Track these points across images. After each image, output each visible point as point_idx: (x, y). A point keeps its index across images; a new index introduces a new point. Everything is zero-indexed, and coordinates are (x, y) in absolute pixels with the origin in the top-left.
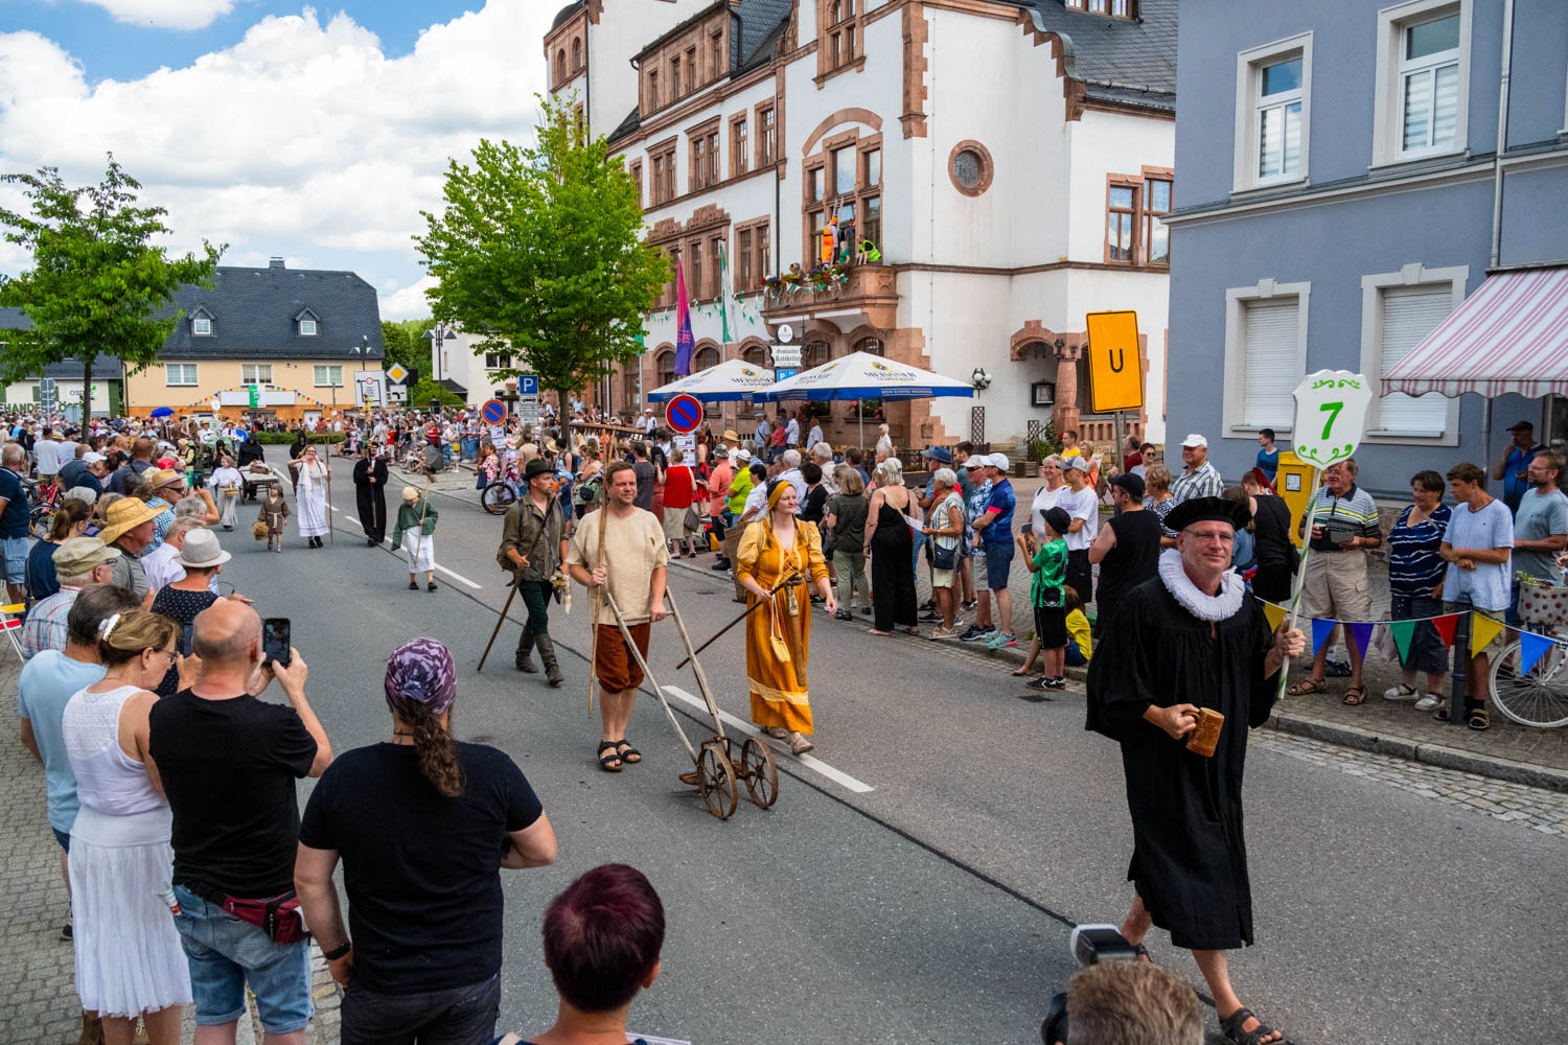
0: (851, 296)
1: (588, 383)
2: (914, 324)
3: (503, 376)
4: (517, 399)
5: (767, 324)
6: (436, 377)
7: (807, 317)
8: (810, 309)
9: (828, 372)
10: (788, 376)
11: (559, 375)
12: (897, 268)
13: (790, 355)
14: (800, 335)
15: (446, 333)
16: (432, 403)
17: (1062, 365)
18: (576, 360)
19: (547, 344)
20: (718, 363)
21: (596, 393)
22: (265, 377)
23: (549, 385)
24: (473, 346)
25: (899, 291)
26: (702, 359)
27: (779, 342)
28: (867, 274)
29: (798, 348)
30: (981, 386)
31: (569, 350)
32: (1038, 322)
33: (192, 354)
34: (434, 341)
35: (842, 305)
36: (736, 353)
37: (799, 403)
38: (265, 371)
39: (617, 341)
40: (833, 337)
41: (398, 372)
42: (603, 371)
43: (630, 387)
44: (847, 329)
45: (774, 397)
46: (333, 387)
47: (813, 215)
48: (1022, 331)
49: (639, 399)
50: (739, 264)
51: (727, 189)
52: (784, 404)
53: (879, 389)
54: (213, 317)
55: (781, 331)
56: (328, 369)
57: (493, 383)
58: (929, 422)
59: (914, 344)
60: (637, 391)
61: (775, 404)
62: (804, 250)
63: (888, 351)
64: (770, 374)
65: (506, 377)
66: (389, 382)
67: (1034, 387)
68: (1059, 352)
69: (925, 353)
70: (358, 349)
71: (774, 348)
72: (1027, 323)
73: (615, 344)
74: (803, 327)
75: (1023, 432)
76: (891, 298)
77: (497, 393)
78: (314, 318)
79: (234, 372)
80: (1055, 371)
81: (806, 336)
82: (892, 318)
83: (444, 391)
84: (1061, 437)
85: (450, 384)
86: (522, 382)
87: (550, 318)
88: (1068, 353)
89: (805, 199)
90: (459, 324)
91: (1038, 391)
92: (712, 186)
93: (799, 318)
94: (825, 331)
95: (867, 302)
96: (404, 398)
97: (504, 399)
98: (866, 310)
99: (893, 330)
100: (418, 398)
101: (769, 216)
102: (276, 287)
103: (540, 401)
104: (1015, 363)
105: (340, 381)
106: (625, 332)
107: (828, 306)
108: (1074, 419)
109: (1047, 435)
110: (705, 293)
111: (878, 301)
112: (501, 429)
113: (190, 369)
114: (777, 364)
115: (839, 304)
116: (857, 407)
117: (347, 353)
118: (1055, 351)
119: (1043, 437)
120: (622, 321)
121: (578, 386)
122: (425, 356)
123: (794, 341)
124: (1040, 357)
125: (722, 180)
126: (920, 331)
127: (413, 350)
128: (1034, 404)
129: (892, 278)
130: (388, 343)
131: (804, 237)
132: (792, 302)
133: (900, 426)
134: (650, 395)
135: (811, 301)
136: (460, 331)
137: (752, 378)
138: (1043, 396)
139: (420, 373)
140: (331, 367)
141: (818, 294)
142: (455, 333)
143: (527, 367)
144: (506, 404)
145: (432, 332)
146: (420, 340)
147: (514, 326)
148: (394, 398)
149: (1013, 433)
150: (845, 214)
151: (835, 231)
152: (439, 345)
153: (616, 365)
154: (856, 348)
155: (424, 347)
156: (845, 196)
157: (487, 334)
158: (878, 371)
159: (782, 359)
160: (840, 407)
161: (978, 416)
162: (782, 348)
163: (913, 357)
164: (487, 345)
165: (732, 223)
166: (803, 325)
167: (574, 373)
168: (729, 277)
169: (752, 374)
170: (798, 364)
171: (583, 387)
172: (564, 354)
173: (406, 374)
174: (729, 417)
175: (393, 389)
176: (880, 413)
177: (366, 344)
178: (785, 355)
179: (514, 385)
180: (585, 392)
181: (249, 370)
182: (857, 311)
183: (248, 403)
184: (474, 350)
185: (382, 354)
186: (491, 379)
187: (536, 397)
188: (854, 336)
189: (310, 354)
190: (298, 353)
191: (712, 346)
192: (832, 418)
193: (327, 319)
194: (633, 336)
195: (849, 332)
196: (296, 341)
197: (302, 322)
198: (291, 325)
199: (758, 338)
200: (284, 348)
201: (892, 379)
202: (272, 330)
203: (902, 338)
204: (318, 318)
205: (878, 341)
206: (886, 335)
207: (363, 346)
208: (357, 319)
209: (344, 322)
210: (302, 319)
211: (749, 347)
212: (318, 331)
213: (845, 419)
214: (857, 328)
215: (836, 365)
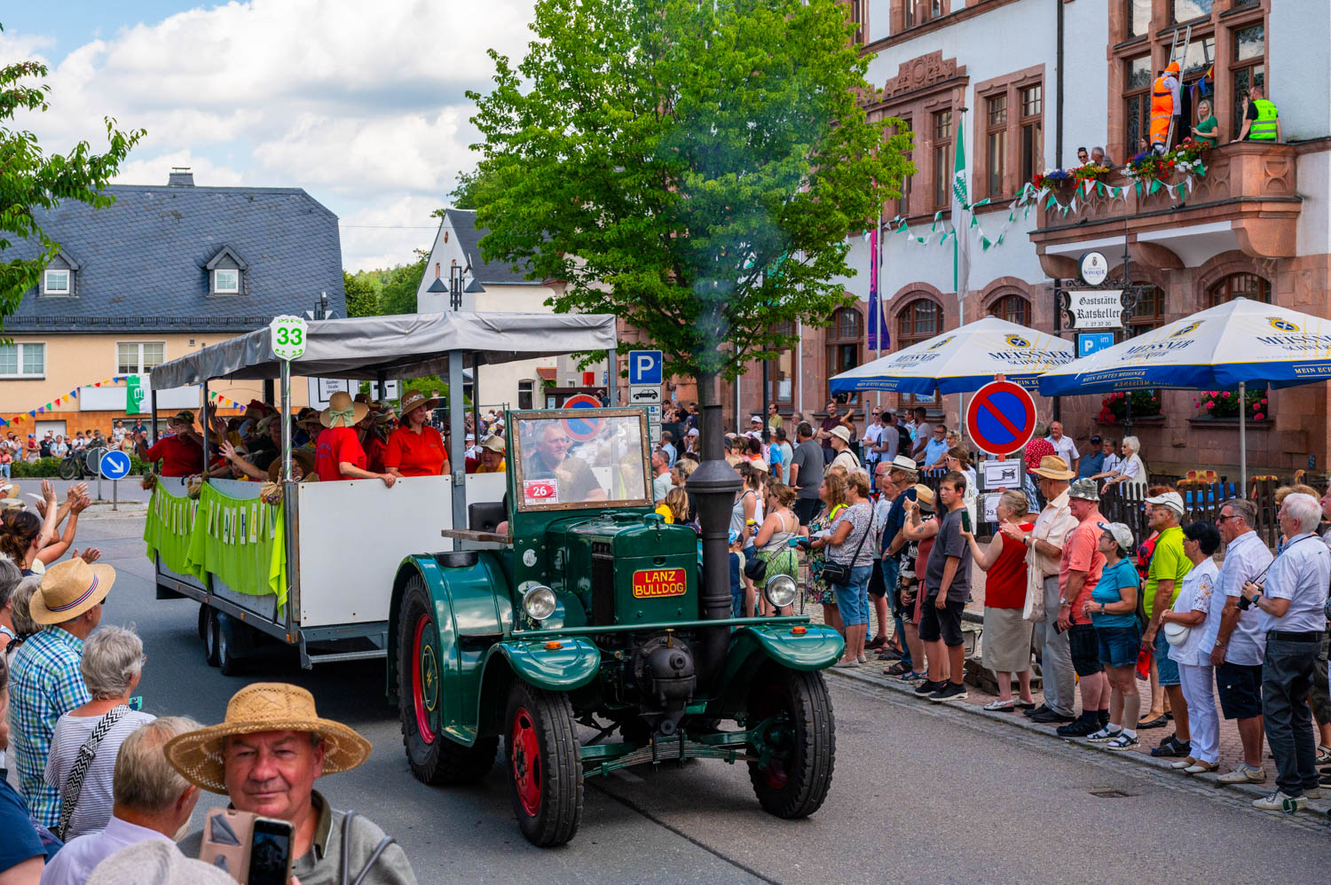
0: (1208, 200)
5: (1042, 254)
7: (1120, 240)
8: (1130, 224)
9: (1185, 337)
10: (1101, 346)
12: (1296, 147)
13: (1104, 307)
15: (467, 283)
24: (549, 301)
25: (1302, 188)
27: (1082, 284)
28: (1245, 158)
29: (1117, 294)
33: (38, 327)
35: (1195, 215)
36: (983, 305)
38: (154, 352)
40: (1166, 276)
42: (776, 341)
44: (1196, 260)
47: (1128, 62)
50: (982, 150)
51: (962, 24)
53: (1288, 366)
54: (74, 266)
55: (1086, 265)
62: (1110, 122)
63: (1279, 297)
70: (311, 314)
71: (1075, 295)
74: (1124, 256)
76: (1290, 199)
77: (523, 385)
78: (237, 265)
79: (103, 355)
81: (1129, 273)
82: (1290, 237)
86: (634, 363)
89: (1112, 33)
92: (936, 22)
93: (1108, 243)
94: (1155, 263)
95: (1245, 208)
98: (1244, 223)
99: (1290, 259)
101: (1043, 66)
102: (178, 216)
107: (1166, 219)
110: (918, 206)
111: (1266, 207)
113: (33, 352)
114: (1079, 325)
115: (1186, 213)
123: (1110, 282)
125: (953, 10)
129: (1288, 166)
131: (1110, 101)
132: (1092, 214)
135: (1131, 209)
137: (1026, 350)
141: (1143, 199)
150: (1190, 56)
151: (1176, 86)
152: (455, 302)
154: (1211, 294)
156: (1193, 23)
157: (572, 278)
158: (1281, 333)
159: (1089, 314)
162: (1089, 295)
164: (573, 297)
165: (972, 82)
168: (966, 174)
169: (1023, 343)
170: (1117, 322)
176: (1264, 409)
177: (324, 303)
178: (1094, 308)
179: (551, 371)
181: (129, 352)
182: (1225, 226)
183: (123, 405)
184: (551, 307)
187: (658, 389)
188: (1209, 272)
189: (227, 323)
190: (208, 323)
191: (926, 297)
192: (1164, 419)
193: (256, 266)
194: (828, 278)
195: (1199, 265)
196: (208, 302)
197: (216, 271)
198: (199, 276)
199: (1018, 280)
200: (186, 315)
201: (1311, 348)
202: (168, 287)
203: (1309, 273)
204: (242, 264)
205: (1256, 279)
206: (1275, 268)
207: (319, 308)
208: (305, 266)
209: (283, 270)
210: (216, 266)
211: (998, 296)
212: (242, 286)
213: (1191, 421)
214: (1217, 257)
215: (1199, 323)
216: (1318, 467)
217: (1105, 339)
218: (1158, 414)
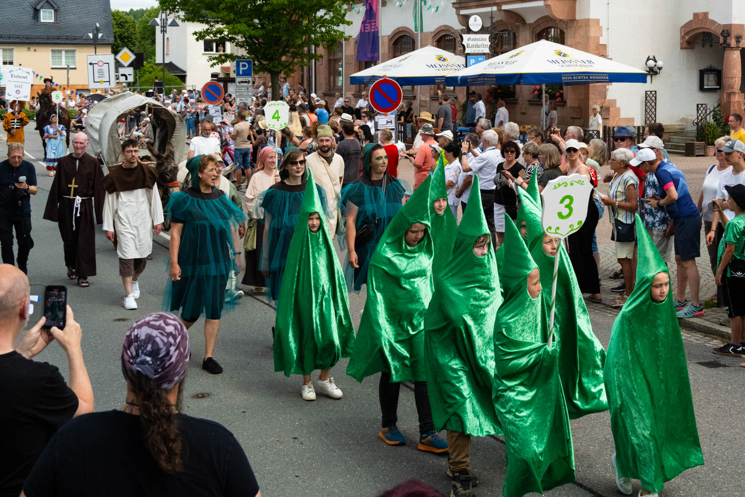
1: (296, 67)
2: (592, 16)
3: (221, 60)
4: (233, 80)
5: (458, 15)
6: (159, 59)
7: (495, 8)
8: (498, 1)
9: (514, 59)
10: (477, 62)
11: (271, 60)
13: (479, 43)
14: (488, 24)
15: (169, 21)
16: (156, 84)
17: (727, 53)
18: (287, 46)
19: (261, 32)
20: (413, 49)
21: (303, 76)
22: (8, 60)
23: (262, 68)
24: (195, 33)
26: (399, 46)
27: (469, 31)
29: (487, 36)
30: (653, 72)
31: (281, 37)
32: (706, 14)
34: (158, 29)
36: (430, 40)
37: (486, 87)
38: (8, 53)
39: (323, 29)
40: (518, 27)
41: (127, 56)
42: (310, 56)
43: (333, 72)
44: (531, 20)
45: (465, 81)
46: (68, 69)
48: (691, 21)
49: (341, 81)
52: (473, 88)
53: (559, 75)
55: (471, 21)
56: (63, 53)
57: (212, 66)
58: (606, 104)
59: (592, 33)
60: (339, 74)
61: (465, 88)
63: (568, 40)
64: (461, 60)
65: (223, 61)
66: (118, 65)
67: (702, 73)
68: (725, 41)
69: (602, 41)
70: (91, 35)
71: (465, 36)
72: (696, 15)
73: (322, 32)
74: (492, 18)
75: (692, 115)
77: (213, 75)
78: (53, 7)
80: (721, 58)
81: (494, 26)
82: (573, 10)
83: (166, 72)
84: (727, 119)
85: (171, 67)
86: (238, 66)
87: (265, 8)
88: (733, 43)
90: (182, 14)
91: (706, 76)
93: (488, 9)
94: (511, 21)
96: (131, 79)
97: (220, 80)
98: (550, 2)
99: (573, 20)
100: (143, 79)
103: (254, 83)
104: (685, 51)
105: (74, 63)
106: (331, 22)
108: (739, 102)
109: (714, 117)
112: (219, 108)
114: (468, 51)
116: (540, 91)
117: (81, 38)
118: (721, 40)
119: (710, 119)
120: (329, 11)
121: (288, 68)
122: (149, 41)
123: (483, 31)
124: (707, 45)
126: (598, 21)
127: (138, 36)
128: (702, 88)
130: (117, 29)
133: (579, 107)
134: (352, 78)
136: (183, 21)
137: (445, 63)
138: (710, 82)
139: (145, 56)
140: (66, 51)
142: (179, 22)
143: (242, 52)
144: (222, 84)
145: (158, 20)
146: (145, 28)
147: (232, 16)
148: (122, 79)
149: (683, 116)
152: (164, 31)
153: (321, 50)
154: (539, 37)
155: (149, 34)
157: (208, 22)
158: (560, 58)
159: (473, 46)
160: (525, 91)
161: (650, 100)
162: (473, 36)
163: (592, 45)
164: (207, 32)
166: (492, 15)
167: (284, 58)
169: (444, 60)
170: (487, 50)
171: (292, 71)
172: (277, 41)
173: (133, 57)
174: (423, 98)
175: (122, 71)
176: (561, 96)
177: (98, 30)
178: (475, 43)
179: (228, 69)
180: (293, 75)
182: (541, 3)
184: (196, 37)
185: (113, 39)
186: (211, 63)
187: (250, 79)
188: (537, 26)
189: (48, 39)
190: (37, 38)
191: (407, 34)
192: (517, 100)
193: (63, 8)
194: (338, 26)
195: (532, 22)
196: (37, 27)
197: (41, 10)
198: (33, 13)
199: (450, 27)
200: (26, 34)
201: (573, 66)
202: (15, 18)
203: (581, 28)
204: (56, 7)
205: (559, 30)
206: (566, 25)
207: (95, 32)
208: (90, 8)
209: (78, 11)
210: (42, 7)
211: (441, 35)
212: (56, 19)
213: (529, 101)
214: (540, 18)
215: (522, 52)
216: (585, 125)
217: (480, 58)
218: (514, 97)
